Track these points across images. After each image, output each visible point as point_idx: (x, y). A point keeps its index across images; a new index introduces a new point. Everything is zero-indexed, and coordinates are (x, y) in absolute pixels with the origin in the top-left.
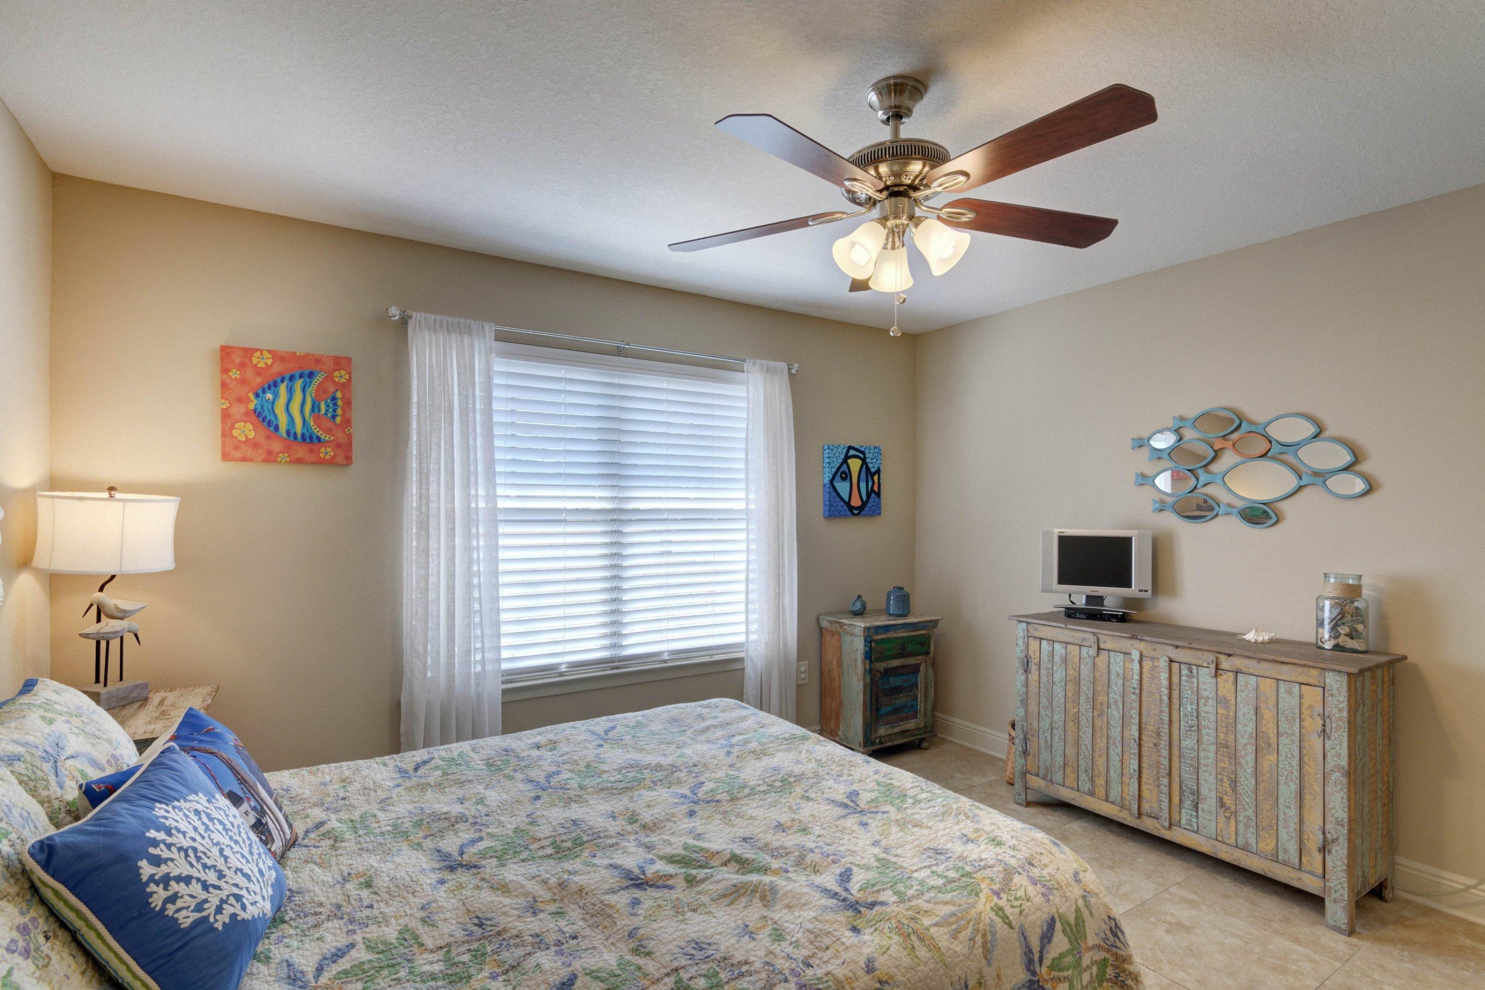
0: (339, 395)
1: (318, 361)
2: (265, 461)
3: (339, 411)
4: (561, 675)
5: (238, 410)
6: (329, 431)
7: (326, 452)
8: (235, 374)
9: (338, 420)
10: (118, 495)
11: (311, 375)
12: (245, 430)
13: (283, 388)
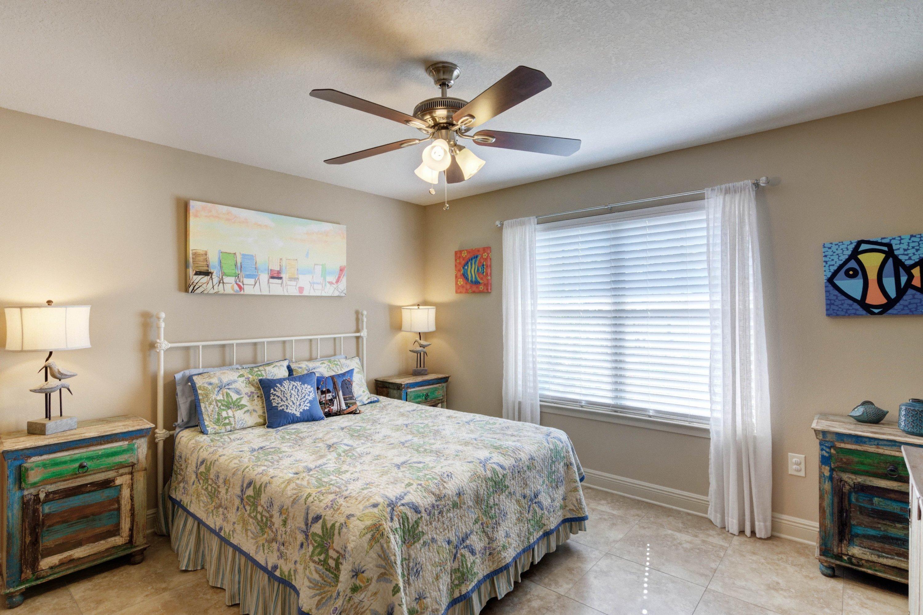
0: (485, 263)
1: (478, 251)
2: (465, 293)
3: (485, 270)
4: (582, 407)
5: (459, 275)
6: (482, 279)
7: (481, 288)
8: (458, 261)
9: (484, 274)
10: (421, 307)
11: (477, 257)
12: (461, 282)
13: (469, 264)
